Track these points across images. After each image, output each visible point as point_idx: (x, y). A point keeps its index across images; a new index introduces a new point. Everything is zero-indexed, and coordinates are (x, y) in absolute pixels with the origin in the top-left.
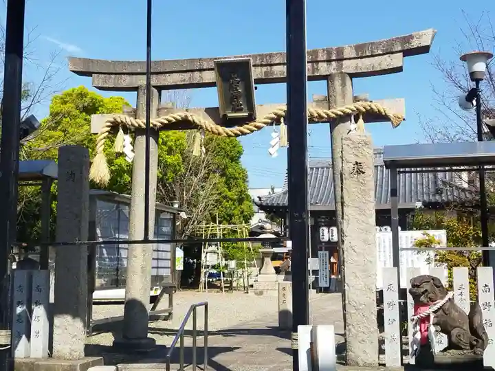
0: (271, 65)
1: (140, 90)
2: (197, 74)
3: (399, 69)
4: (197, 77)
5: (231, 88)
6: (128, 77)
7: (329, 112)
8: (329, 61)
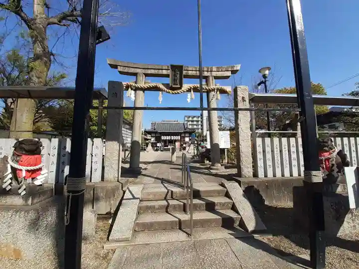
0: (188, 70)
1: (138, 75)
2: (161, 71)
3: (228, 77)
4: (160, 72)
5: (175, 72)
6: (133, 69)
7: (207, 87)
8: (207, 71)
